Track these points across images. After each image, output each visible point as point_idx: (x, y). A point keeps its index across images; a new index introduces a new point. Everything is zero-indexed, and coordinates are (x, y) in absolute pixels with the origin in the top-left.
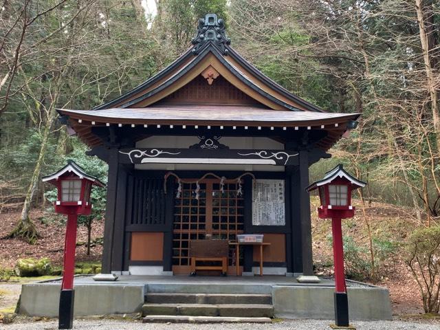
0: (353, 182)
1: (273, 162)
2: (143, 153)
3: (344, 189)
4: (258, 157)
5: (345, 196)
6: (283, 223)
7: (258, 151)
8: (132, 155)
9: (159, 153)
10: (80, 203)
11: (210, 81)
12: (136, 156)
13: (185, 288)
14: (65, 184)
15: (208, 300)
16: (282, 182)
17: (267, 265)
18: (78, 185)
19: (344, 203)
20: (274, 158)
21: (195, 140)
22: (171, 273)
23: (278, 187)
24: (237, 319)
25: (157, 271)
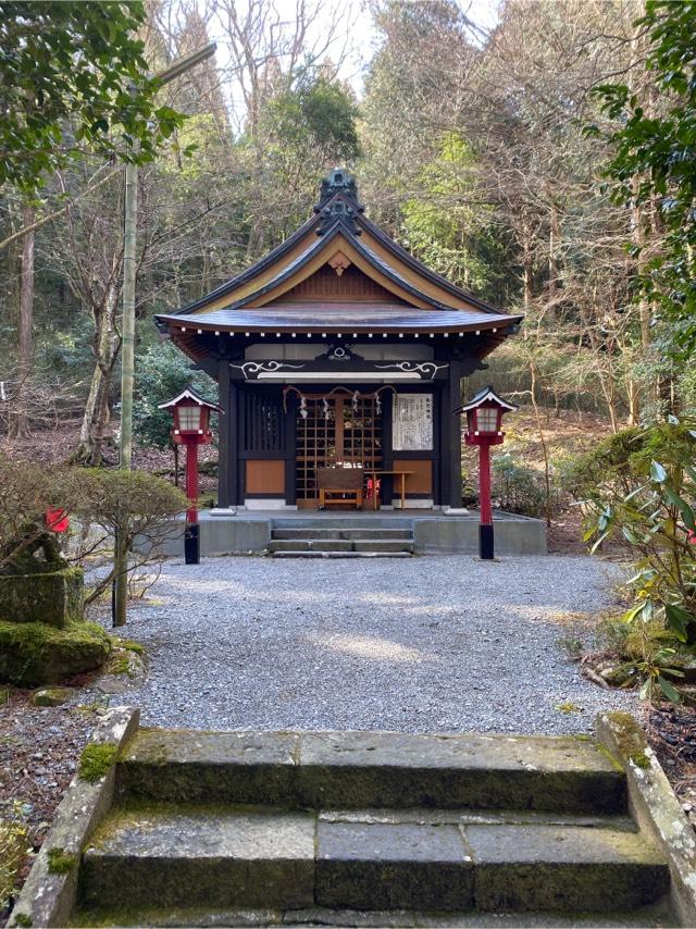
0: (503, 405)
1: (418, 376)
2: (259, 366)
3: (494, 413)
4: (399, 370)
5: (494, 421)
6: (430, 448)
7: (400, 362)
8: (247, 368)
9: (279, 366)
10: (201, 432)
11: (340, 272)
12: (251, 370)
13: (316, 523)
14: (182, 411)
15: (341, 535)
16: (430, 396)
17: (409, 496)
18: (196, 411)
19: (493, 428)
20: (419, 371)
21: (321, 350)
22: (295, 508)
23: (425, 403)
24: (374, 554)
25: (279, 504)
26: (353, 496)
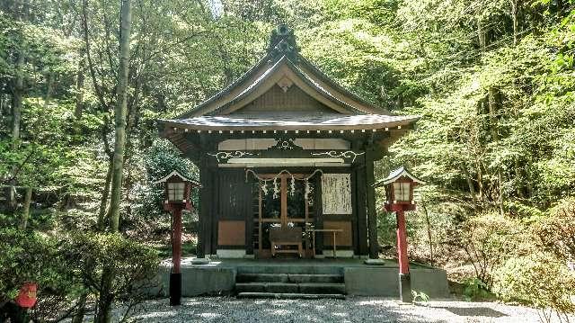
0: (415, 180)
1: (342, 161)
2: (227, 154)
3: (407, 185)
4: (329, 157)
5: (407, 191)
6: (349, 212)
7: (328, 151)
8: (220, 156)
9: (242, 154)
10: (185, 201)
11: (285, 90)
12: (223, 157)
13: (268, 270)
14: (171, 186)
15: (289, 280)
16: (349, 176)
17: (339, 248)
18: (182, 186)
19: (406, 198)
20: (342, 157)
21: (273, 142)
22: (253, 256)
23: (345, 180)
24: (316, 296)
25: (241, 253)
26: (296, 247)
